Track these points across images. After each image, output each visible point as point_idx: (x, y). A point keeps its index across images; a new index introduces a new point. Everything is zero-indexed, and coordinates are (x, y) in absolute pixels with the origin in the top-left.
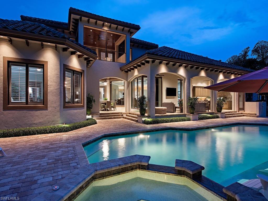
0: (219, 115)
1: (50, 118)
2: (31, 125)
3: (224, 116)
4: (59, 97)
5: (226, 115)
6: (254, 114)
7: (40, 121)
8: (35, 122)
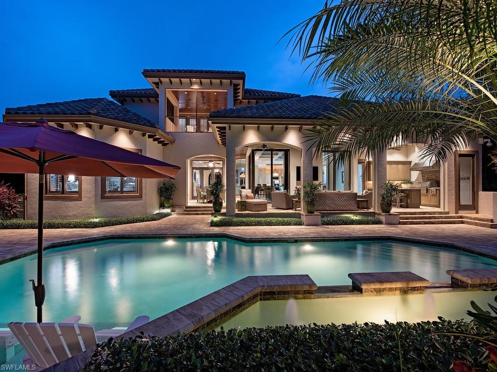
0: (383, 218)
1: (84, 210)
2: (65, 217)
3: (396, 220)
4: (94, 185)
5: (401, 218)
6: (487, 220)
7: (74, 213)
8: (69, 214)
